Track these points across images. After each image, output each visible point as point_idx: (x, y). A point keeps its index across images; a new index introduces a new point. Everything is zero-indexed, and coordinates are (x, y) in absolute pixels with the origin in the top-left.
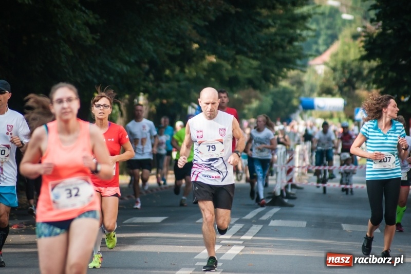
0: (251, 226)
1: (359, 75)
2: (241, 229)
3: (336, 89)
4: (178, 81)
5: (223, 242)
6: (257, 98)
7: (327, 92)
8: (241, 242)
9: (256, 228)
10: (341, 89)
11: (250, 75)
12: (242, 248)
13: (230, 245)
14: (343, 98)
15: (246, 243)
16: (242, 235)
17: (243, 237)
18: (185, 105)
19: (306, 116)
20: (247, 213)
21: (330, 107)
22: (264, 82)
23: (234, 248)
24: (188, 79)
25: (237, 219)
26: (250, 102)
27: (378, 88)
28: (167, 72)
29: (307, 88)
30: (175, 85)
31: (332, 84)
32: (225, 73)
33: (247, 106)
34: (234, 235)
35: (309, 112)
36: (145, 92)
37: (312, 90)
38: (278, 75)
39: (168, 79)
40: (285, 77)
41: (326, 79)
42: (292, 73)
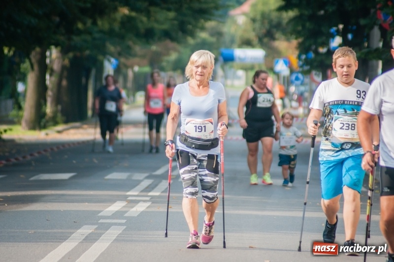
0: (160, 182)
1: (278, 26)
2: (150, 185)
3: (255, 41)
4: (90, 33)
5: (130, 198)
6: (175, 50)
7: (247, 43)
8: (148, 199)
9: (164, 184)
10: (260, 40)
11: (165, 26)
12: (148, 204)
13: (137, 202)
14: (264, 49)
15: (153, 200)
16: (150, 191)
17: (150, 194)
18: (100, 57)
19: (227, 67)
20: (158, 168)
21: (251, 58)
22: (180, 34)
23: (140, 204)
24: (101, 31)
25: (146, 175)
26: (168, 54)
27: (296, 38)
28: (80, 26)
29: (227, 38)
30: (88, 38)
31: (252, 36)
32: (140, 25)
33: (166, 58)
34: (142, 191)
35: (230, 63)
36: (56, 45)
37: (232, 41)
38: (195, 27)
39: (79, 32)
40: (203, 29)
41: (245, 31)
42: (211, 24)
